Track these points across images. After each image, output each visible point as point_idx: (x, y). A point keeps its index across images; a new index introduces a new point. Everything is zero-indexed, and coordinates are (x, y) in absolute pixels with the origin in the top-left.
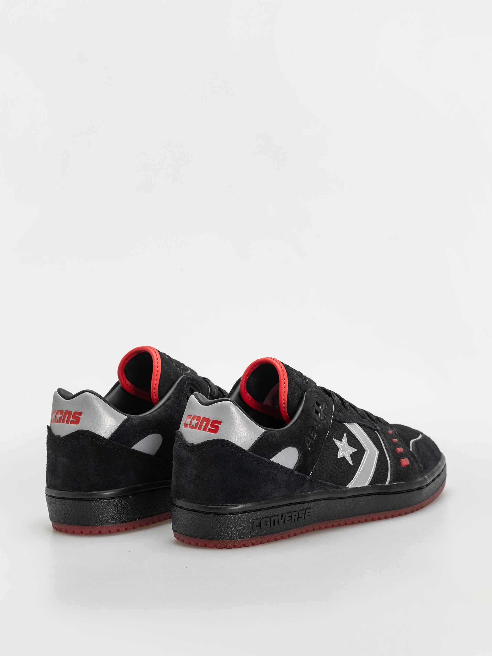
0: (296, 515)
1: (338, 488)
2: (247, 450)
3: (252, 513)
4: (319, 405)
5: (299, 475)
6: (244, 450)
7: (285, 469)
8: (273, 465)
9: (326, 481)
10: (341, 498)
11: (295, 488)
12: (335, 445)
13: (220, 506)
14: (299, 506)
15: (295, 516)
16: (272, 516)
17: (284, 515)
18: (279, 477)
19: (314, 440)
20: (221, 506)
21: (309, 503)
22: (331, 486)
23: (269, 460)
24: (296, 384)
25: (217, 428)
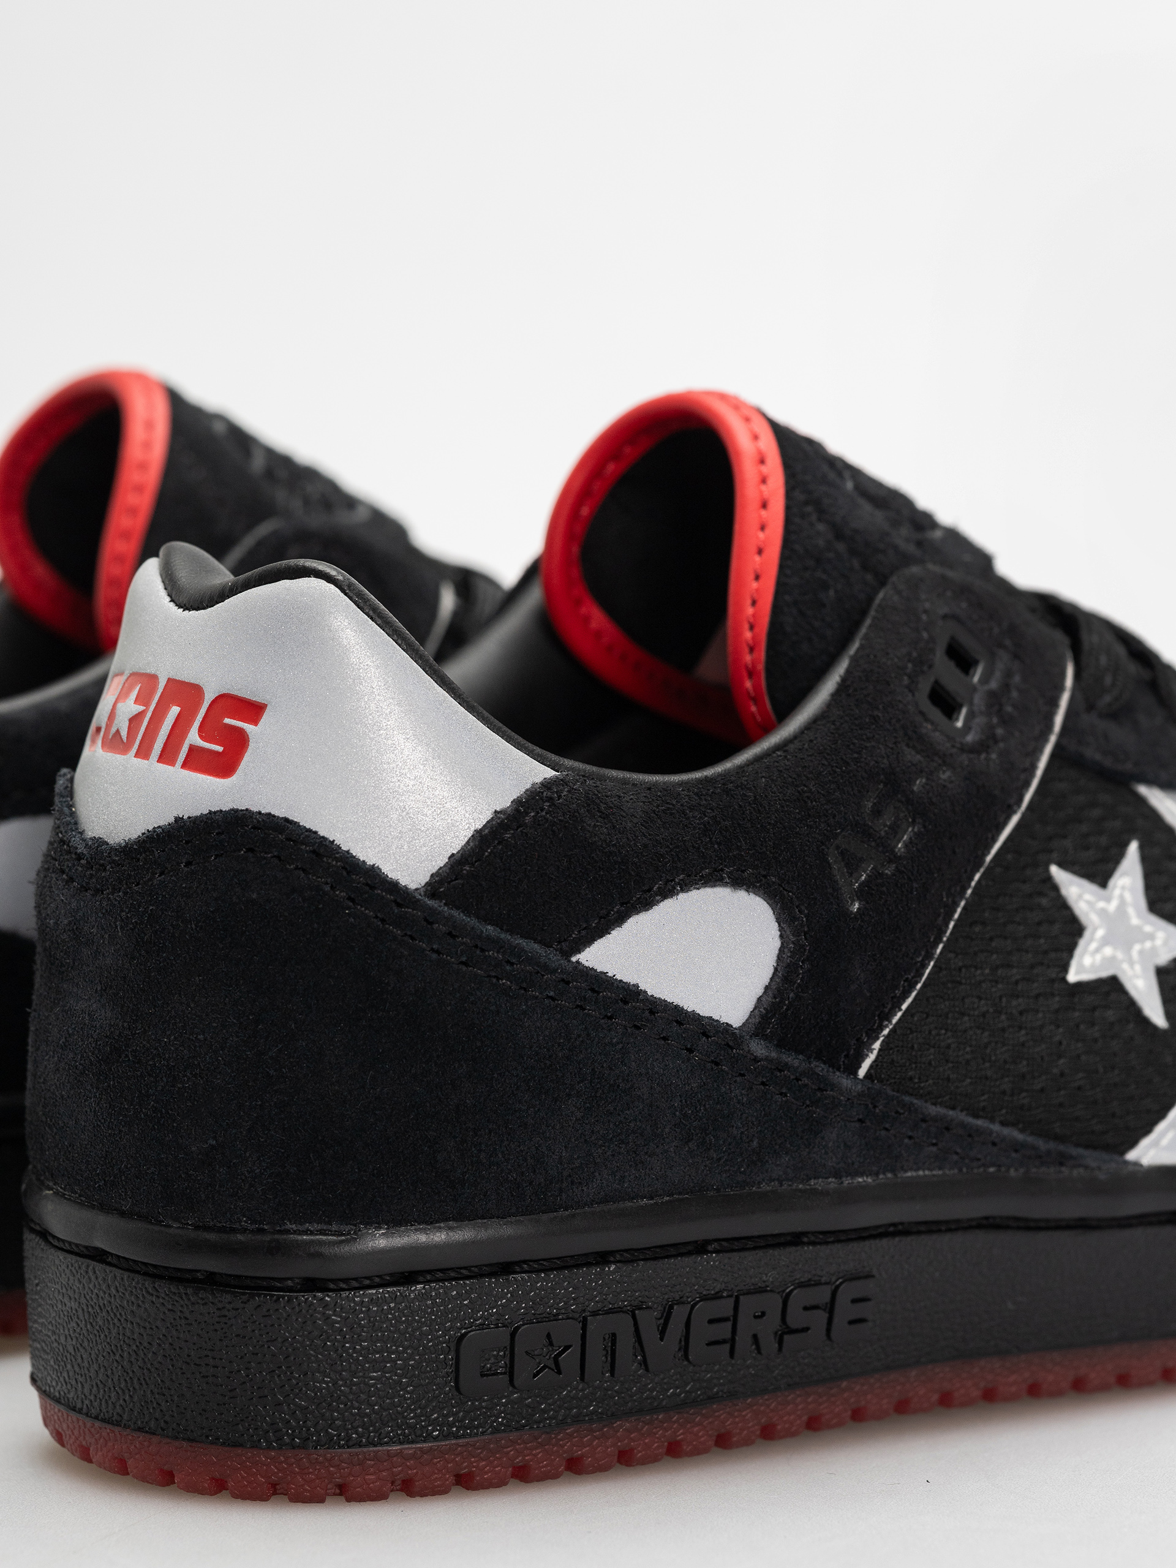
0: (763, 1314)
1: (1062, 1160)
2: (413, 886)
3: (452, 1288)
4: (965, 664)
5: (781, 1067)
6: (394, 887)
7: (680, 1023)
8: (593, 990)
9: (976, 1116)
10: (1083, 1225)
11: (755, 1144)
12: (1063, 907)
13: (244, 1231)
14: (784, 1256)
15: (756, 1317)
16: (595, 1314)
17: (679, 1314)
18: (643, 1071)
19: (894, 858)
20: (252, 1231)
21: (855, 1246)
22: (1017, 1147)
23: (568, 954)
24: (839, 535)
25: (237, 743)
